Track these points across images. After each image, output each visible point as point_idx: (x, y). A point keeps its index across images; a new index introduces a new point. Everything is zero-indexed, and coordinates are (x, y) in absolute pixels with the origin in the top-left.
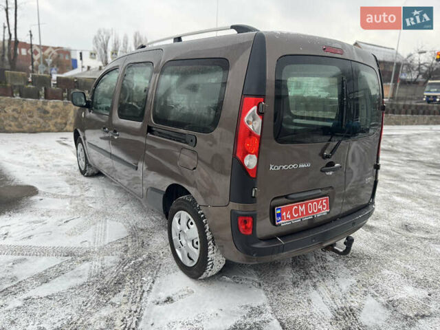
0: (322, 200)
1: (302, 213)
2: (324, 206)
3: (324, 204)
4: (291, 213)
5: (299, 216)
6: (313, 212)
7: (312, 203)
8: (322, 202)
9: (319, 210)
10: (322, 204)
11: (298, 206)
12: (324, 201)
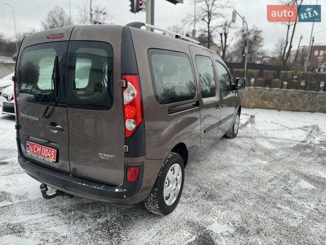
0: (52, 150)
1: (39, 152)
2: (52, 156)
3: (52, 154)
4: (33, 149)
5: (36, 153)
6: (44, 156)
7: (45, 149)
8: (51, 152)
9: (48, 157)
10: (51, 153)
11: (37, 146)
12: (53, 152)
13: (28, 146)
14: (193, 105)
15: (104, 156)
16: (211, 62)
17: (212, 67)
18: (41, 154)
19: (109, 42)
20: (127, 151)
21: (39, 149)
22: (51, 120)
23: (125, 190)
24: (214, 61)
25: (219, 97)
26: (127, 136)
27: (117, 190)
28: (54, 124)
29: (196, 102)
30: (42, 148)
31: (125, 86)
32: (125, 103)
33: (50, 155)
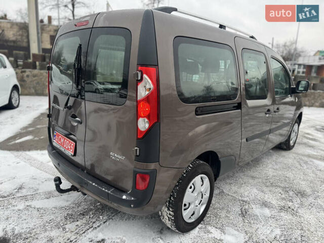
0: (72, 143)
1: (62, 143)
2: (71, 148)
4: (58, 139)
5: (60, 144)
6: (65, 147)
7: (67, 140)
9: (68, 149)
11: (61, 137)
12: (72, 145)
13: (55, 136)
14: (234, 107)
15: (115, 157)
16: (264, 58)
17: (265, 65)
18: (63, 146)
19: (128, 28)
20: (138, 154)
21: (62, 140)
22: (72, 111)
23: (133, 199)
24: (269, 57)
25: (271, 100)
26: (139, 137)
27: (124, 197)
28: (74, 116)
29: (238, 103)
30: (65, 139)
31: (139, 78)
32: (139, 99)
33: (69, 147)
